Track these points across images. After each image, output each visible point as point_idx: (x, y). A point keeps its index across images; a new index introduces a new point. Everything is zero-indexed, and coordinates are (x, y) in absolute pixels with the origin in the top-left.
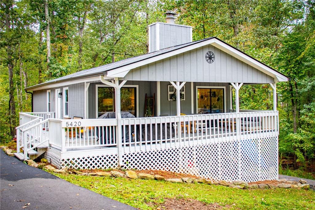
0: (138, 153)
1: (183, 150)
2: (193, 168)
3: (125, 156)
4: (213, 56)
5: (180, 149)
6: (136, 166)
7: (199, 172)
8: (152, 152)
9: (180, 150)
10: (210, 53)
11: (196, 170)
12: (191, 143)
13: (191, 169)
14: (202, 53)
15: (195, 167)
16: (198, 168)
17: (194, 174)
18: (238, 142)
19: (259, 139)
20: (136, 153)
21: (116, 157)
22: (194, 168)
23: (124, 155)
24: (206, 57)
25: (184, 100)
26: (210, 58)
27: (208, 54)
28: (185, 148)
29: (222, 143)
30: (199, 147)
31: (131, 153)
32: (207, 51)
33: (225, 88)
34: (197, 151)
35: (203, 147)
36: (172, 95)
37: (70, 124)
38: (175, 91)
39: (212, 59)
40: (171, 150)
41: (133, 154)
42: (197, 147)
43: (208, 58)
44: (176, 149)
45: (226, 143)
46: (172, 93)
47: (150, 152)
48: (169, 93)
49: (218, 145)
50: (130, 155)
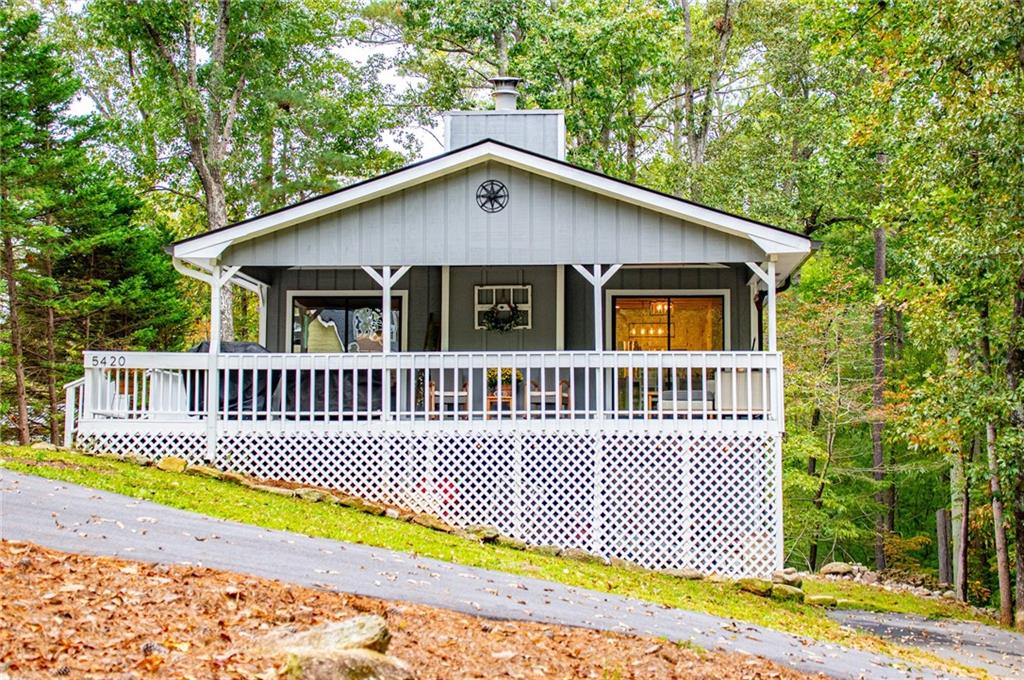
0: (261, 438)
1: (392, 442)
2: (421, 493)
3: (226, 442)
4: (501, 193)
5: (383, 439)
7: (442, 508)
8: (299, 438)
9: (381, 442)
10: (492, 184)
11: (430, 502)
12: (420, 428)
13: (413, 495)
14: (463, 186)
15: (427, 493)
16: (435, 496)
17: (424, 511)
18: (593, 441)
19: (686, 437)
20: (255, 437)
21: (203, 442)
22: (424, 495)
23: (223, 439)
24: (478, 197)
26: (493, 198)
27: (484, 187)
28: (398, 437)
29: (528, 437)
30: (443, 439)
31: (243, 437)
32: (482, 179)
33: (726, 293)
34: (438, 450)
35: (457, 441)
36: (486, 313)
37: (100, 360)
38: (497, 303)
39: (501, 200)
40: (356, 440)
41: (246, 439)
42: (438, 439)
43: (484, 200)
44: (370, 438)
45: (544, 437)
46: (486, 308)
47: (294, 438)
48: (478, 308)
49: (511, 442)
50: (240, 439)
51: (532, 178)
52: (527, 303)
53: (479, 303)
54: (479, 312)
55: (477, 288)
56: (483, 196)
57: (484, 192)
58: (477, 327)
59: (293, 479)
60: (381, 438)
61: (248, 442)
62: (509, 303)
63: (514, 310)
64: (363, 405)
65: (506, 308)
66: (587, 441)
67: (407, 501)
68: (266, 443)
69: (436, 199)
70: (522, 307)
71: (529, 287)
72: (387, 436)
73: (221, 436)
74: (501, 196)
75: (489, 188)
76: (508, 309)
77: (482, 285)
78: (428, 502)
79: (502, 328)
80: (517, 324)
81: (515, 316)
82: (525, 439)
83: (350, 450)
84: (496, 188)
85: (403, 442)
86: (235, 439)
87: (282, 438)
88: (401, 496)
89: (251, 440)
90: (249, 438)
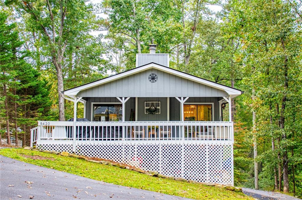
0: (88, 145)
1: (125, 147)
2: (133, 161)
4: (155, 77)
6: (86, 154)
7: (139, 165)
8: (99, 145)
9: (122, 147)
12: (133, 143)
13: (131, 161)
14: (145, 75)
16: (138, 162)
17: (134, 166)
20: (86, 145)
22: (134, 162)
24: (149, 78)
25: (160, 113)
26: (153, 78)
27: (151, 76)
28: (127, 145)
29: (163, 145)
30: (140, 146)
31: (83, 145)
32: (150, 73)
33: (213, 104)
34: (138, 149)
35: (144, 146)
36: (148, 109)
37: (42, 123)
38: (151, 107)
39: (155, 79)
40: (115, 146)
41: (84, 146)
42: (138, 146)
43: (151, 79)
44: (119, 145)
45: (168, 145)
46: (148, 108)
47: (97, 145)
48: (146, 108)
49: (158, 146)
50: (82, 146)
51: (164, 73)
52: (159, 106)
53: (146, 106)
54: (146, 109)
55: (145, 102)
56: (150, 78)
57: (151, 77)
58: (145, 113)
59: (97, 157)
60: (122, 145)
61: (85, 147)
62: (154, 106)
63: (156, 108)
64: (117, 136)
65: (153, 108)
66: (180, 146)
67: (130, 163)
68: (89, 147)
69: (137, 78)
70: (158, 108)
71: (160, 102)
72: (124, 145)
73: (77, 145)
74: (156, 78)
75: (152, 76)
76: (154, 108)
77: (146, 101)
78: (135, 163)
79: (152, 113)
80: (157, 112)
81: (156, 110)
82: (163, 146)
83: (113, 149)
84: (154, 76)
85: (128, 147)
86: (81, 146)
87: (94, 145)
88: (128, 162)
89: (85, 146)
90: (85, 145)
